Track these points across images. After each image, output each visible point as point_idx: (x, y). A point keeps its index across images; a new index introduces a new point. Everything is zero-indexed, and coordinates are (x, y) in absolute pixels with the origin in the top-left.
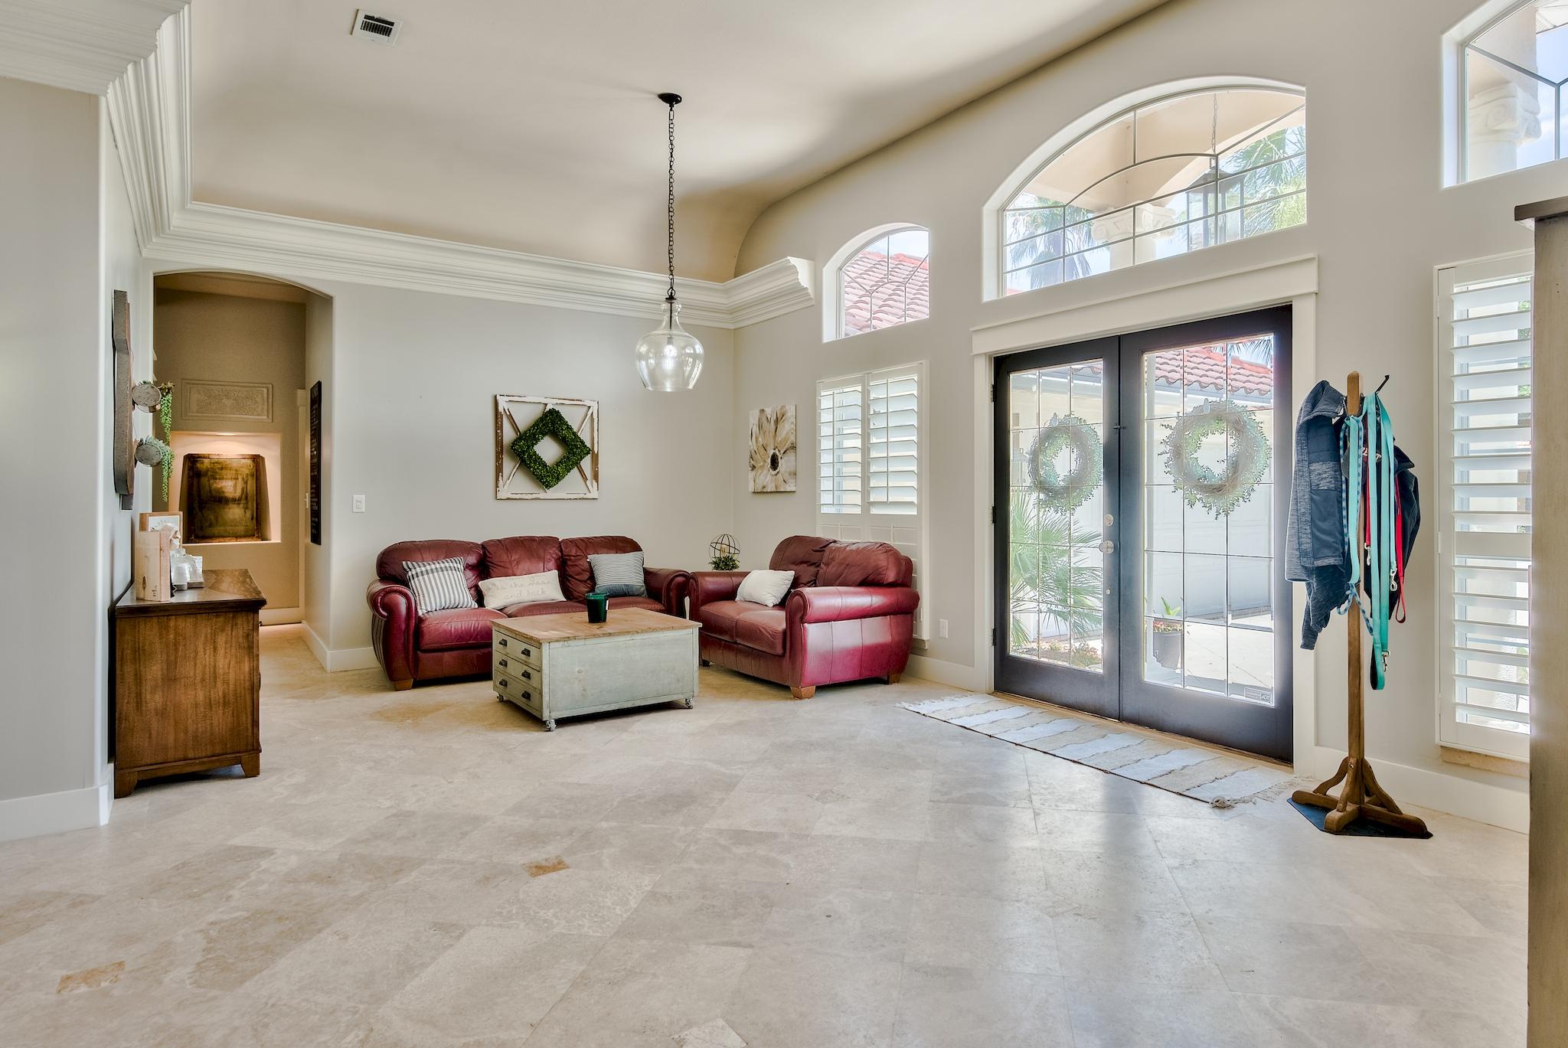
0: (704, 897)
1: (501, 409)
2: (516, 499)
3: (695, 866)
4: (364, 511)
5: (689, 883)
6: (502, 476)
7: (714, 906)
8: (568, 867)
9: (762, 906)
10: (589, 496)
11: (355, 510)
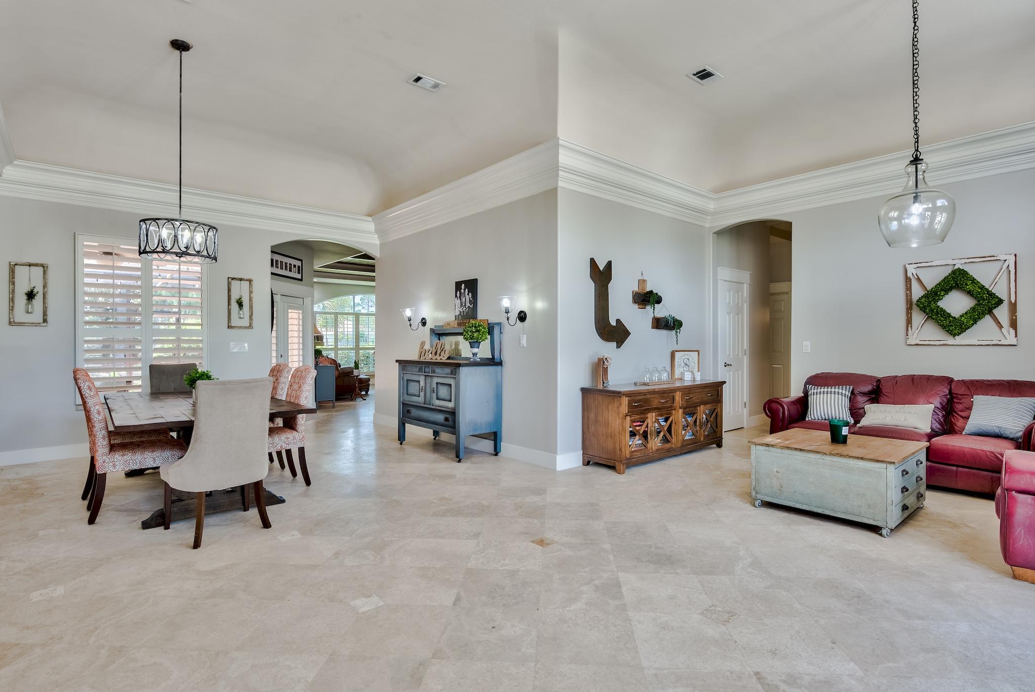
1: (909, 275)
2: (921, 345)
4: (809, 352)
6: (911, 327)
10: (1004, 342)
11: (804, 351)
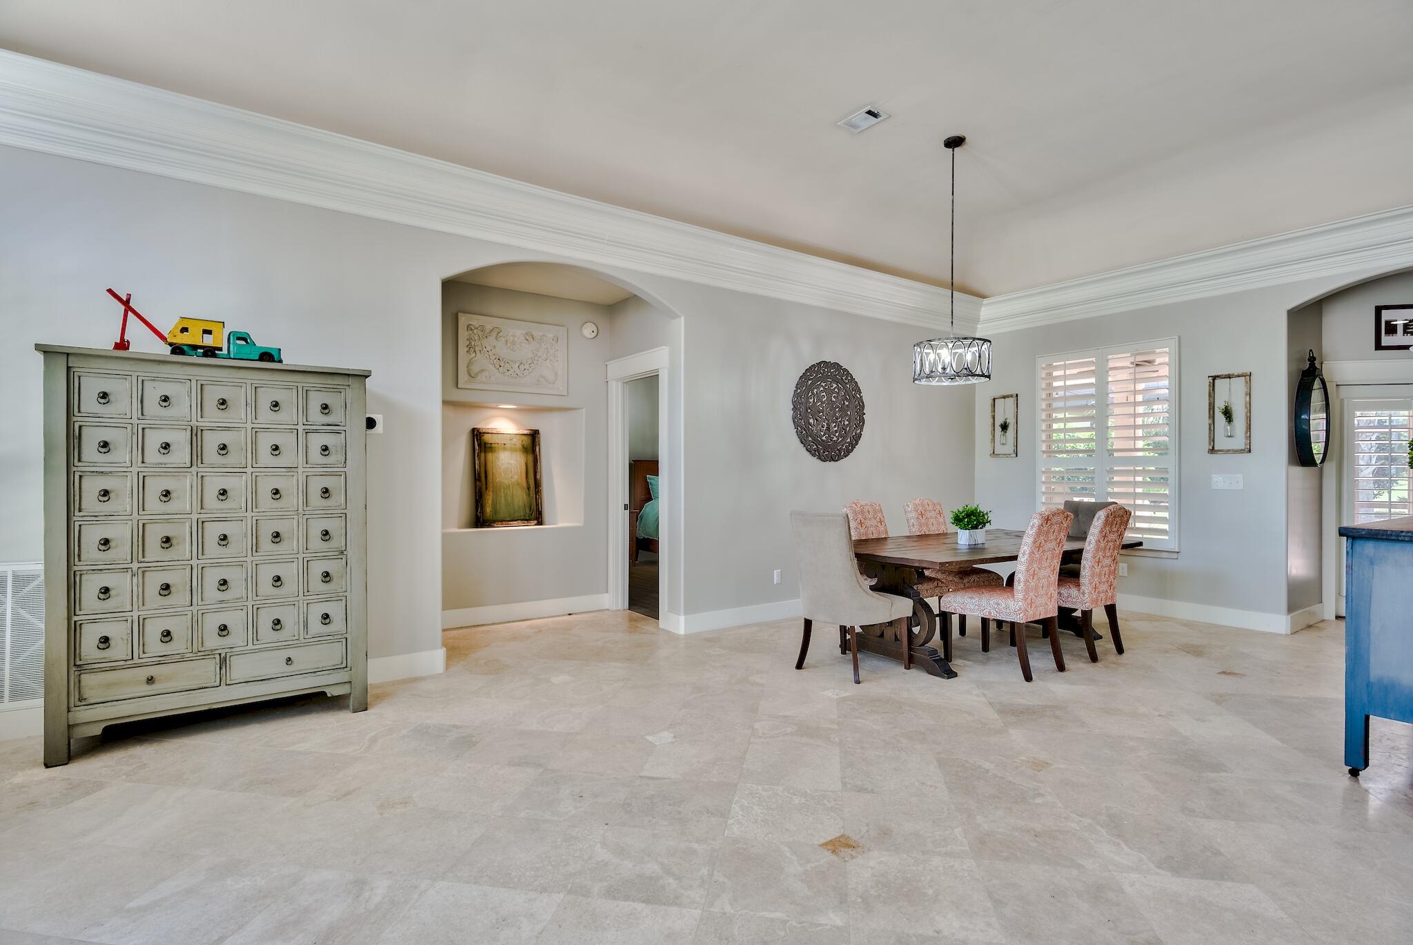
0: (680, 813)
3: (696, 846)
5: (696, 826)
7: (670, 805)
8: (822, 845)
9: (631, 805)
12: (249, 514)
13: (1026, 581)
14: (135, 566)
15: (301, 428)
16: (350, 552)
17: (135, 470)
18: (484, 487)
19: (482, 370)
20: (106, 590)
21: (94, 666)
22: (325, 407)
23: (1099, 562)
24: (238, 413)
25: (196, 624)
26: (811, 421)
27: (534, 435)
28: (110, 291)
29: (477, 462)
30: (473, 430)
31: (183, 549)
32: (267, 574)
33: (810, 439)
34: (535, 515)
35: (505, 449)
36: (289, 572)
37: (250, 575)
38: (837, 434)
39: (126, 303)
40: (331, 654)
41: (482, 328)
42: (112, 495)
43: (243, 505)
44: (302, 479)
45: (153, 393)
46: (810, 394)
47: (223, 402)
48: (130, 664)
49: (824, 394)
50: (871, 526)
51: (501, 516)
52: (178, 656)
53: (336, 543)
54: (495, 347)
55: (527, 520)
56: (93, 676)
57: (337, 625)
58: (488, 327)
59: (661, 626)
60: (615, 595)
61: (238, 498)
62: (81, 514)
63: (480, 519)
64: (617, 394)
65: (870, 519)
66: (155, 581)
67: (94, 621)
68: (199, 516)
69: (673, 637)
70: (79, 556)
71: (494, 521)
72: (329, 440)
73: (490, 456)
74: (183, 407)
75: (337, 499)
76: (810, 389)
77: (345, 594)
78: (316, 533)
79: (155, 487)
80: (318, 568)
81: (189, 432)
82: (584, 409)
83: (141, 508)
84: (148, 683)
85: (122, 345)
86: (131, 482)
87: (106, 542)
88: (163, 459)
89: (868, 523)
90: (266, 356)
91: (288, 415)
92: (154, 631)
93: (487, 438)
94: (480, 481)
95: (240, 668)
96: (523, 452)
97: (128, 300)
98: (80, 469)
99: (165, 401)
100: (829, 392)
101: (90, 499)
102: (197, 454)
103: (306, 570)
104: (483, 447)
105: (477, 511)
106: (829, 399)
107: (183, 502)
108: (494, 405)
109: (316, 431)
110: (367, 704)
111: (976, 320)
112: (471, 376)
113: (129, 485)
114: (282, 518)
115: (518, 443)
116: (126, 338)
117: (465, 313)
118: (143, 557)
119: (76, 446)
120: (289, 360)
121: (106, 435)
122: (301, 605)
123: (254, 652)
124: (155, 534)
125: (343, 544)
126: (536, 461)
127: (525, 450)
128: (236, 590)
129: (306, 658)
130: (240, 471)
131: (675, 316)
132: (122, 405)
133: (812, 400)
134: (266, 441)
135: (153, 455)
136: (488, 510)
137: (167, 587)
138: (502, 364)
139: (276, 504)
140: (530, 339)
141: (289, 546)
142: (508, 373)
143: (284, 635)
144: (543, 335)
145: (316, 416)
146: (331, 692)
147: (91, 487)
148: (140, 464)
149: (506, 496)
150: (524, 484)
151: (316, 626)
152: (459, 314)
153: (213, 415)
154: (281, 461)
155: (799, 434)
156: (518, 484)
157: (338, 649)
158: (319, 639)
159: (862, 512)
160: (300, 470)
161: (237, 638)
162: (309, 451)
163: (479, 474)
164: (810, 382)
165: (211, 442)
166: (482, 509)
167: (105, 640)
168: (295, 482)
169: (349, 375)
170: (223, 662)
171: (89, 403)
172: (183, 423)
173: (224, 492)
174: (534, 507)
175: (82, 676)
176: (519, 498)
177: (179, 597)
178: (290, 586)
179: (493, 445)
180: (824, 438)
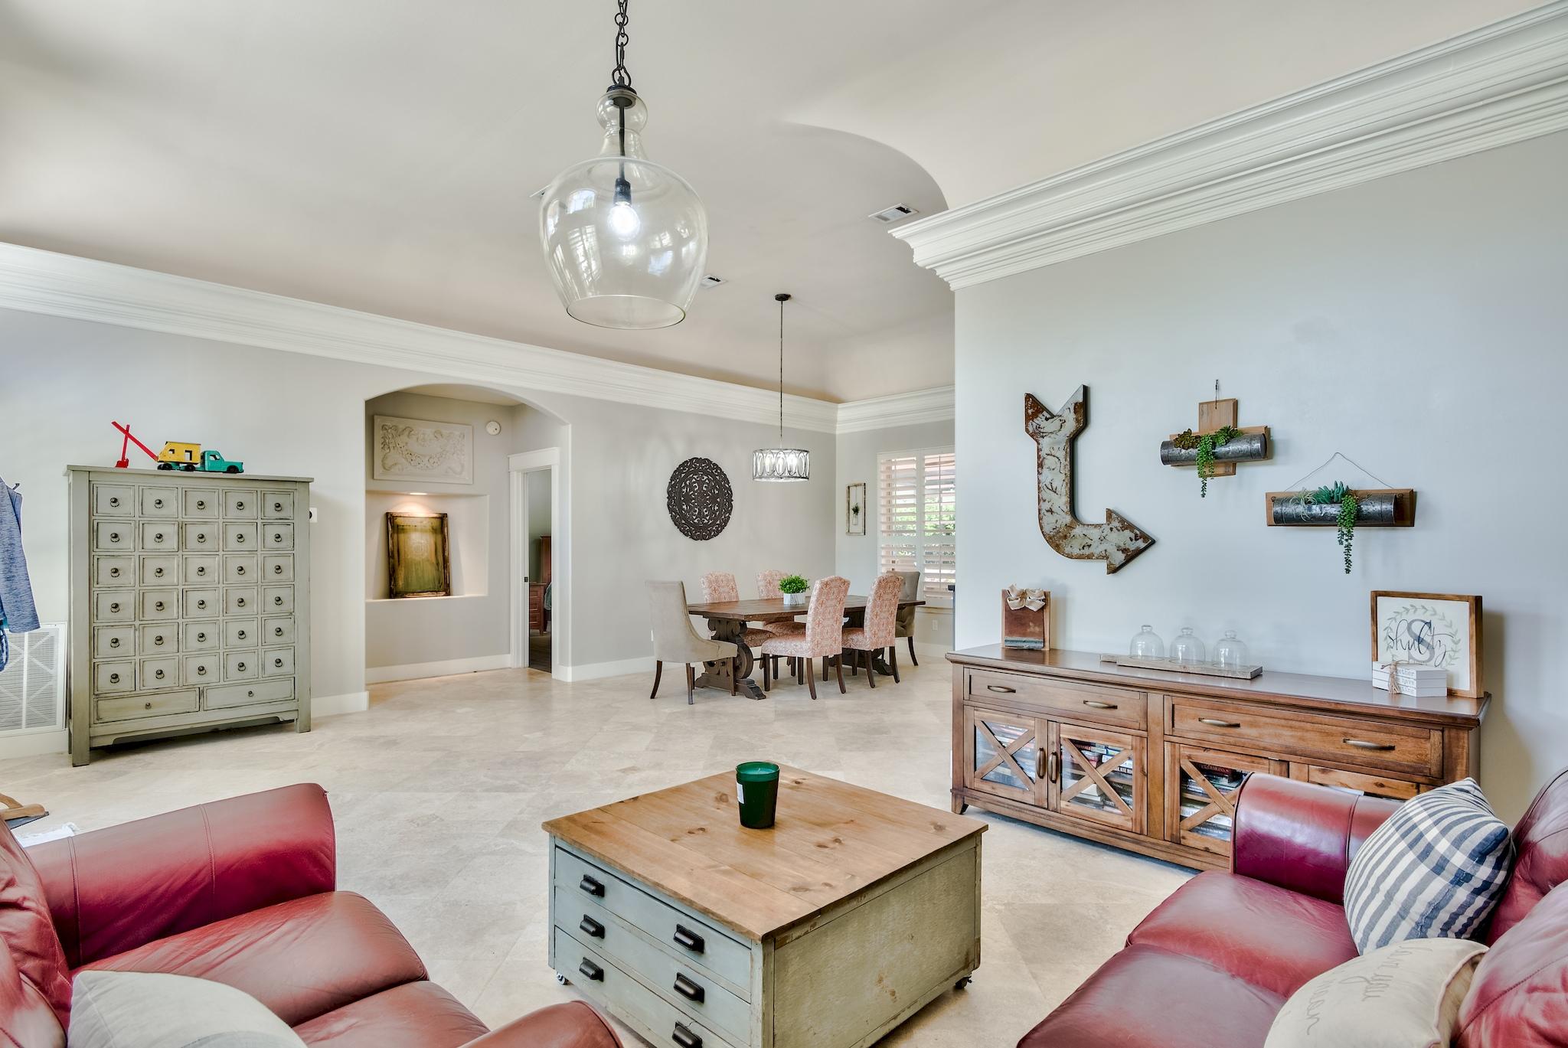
12: (221, 585)
13: (813, 628)
14: (137, 623)
15: (259, 522)
16: (297, 613)
17: (137, 554)
18: (397, 563)
19: (396, 464)
20: (116, 641)
21: (108, 695)
22: (278, 506)
23: (877, 615)
24: (213, 511)
25: (180, 667)
26: (685, 507)
27: (443, 518)
28: (115, 424)
29: (390, 541)
30: (387, 513)
31: (172, 611)
32: (234, 629)
33: (683, 522)
34: (444, 586)
35: (416, 530)
36: (251, 628)
37: (221, 630)
38: (708, 518)
39: (126, 432)
40: (284, 689)
41: (396, 428)
42: (120, 572)
43: (216, 579)
44: (260, 559)
45: (150, 499)
46: (683, 485)
47: (202, 504)
48: (134, 694)
49: (696, 484)
50: (724, 592)
51: (413, 588)
52: (168, 689)
53: (287, 606)
54: (407, 443)
55: (436, 592)
56: (107, 702)
57: (288, 667)
58: (401, 427)
59: (553, 677)
60: (517, 655)
61: (212, 575)
62: (98, 586)
63: (393, 591)
64: (517, 483)
65: (723, 587)
66: (152, 634)
67: (108, 663)
68: (184, 587)
69: (562, 684)
70: (97, 616)
71: (406, 593)
72: (281, 530)
73: (402, 536)
74: (172, 508)
75: (287, 573)
76: (684, 480)
77: (293, 644)
78: (271, 599)
79: (152, 565)
80: (273, 625)
81: (176, 527)
82: (488, 496)
83: (141, 581)
84: (146, 708)
85: (123, 464)
86: (134, 563)
87: (116, 606)
88: (158, 546)
89: (721, 590)
90: (233, 469)
91: (251, 511)
92: (150, 670)
93: (399, 521)
94: (393, 557)
95: (213, 698)
96: (433, 533)
97: (127, 430)
98: (97, 553)
99: (159, 503)
100: (701, 483)
101: (105, 576)
102: (182, 542)
103: (264, 627)
104: (396, 528)
105: (390, 583)
106: (701, 488)
107: (172, 577)
108: (406, 493)
109: (271, 524)
110: (310, 727)
111: (834, 422)
112: (384, 468)
113: (132, 564)
114: (245, 588)
115: (428, 525)
116: (126, 457)
117: (380, 415)
118: (143, 617)
119: (95, 537)
120: (249, 471)
121: (116, 528)
122: (260, 653)
123: (224, 686)
124: (152, 600)
125: (292, 607)
126: (444, 540)
127: (434, 531)
128: (211, 641)
129: (262, 691)
130: (214, 553)
131: (564, 424)
132: (128, 507)
133: (685, 490)
134: (233, 532)
135: (150, 543)
136: (401, 583)
137: (160, 639)
138: (414, 458)
139: (278, 577)
140: (439, 436)
141: (251, 608)
142: (419, 466)
143: (247, 674)
144: (451, 433)
145: (271, 511)
146: (282, 717)
147: (106, 566)
148: (141, 550)
149: (417, 570)
150: (434, 561)
151: (271, 668)
152: (376, 417)
153: (194, 513)
154: (245, 546)
155: (673, 518)
156: (428, 560)
157: (289, 685)
158: (273, 678)
159: (717, 581)
160: (259, 553)
161: (211, 677)
162: (266, 538)
163: (393, 552)
164: (683, 475)
165: (193, 532)
166: (395, 582)
167: (115, 677)
168: (255, 562)
169: (296, 482)
170: (201, 694)
171: (104, 506)
172: (172, 519)
173: (202, 570)
174: (442, 580)
175: (99, 702)
176: (429, 573)
177: (169, 646)
178: (251, 639)
179: (405, 527)
180: (696, 521)
